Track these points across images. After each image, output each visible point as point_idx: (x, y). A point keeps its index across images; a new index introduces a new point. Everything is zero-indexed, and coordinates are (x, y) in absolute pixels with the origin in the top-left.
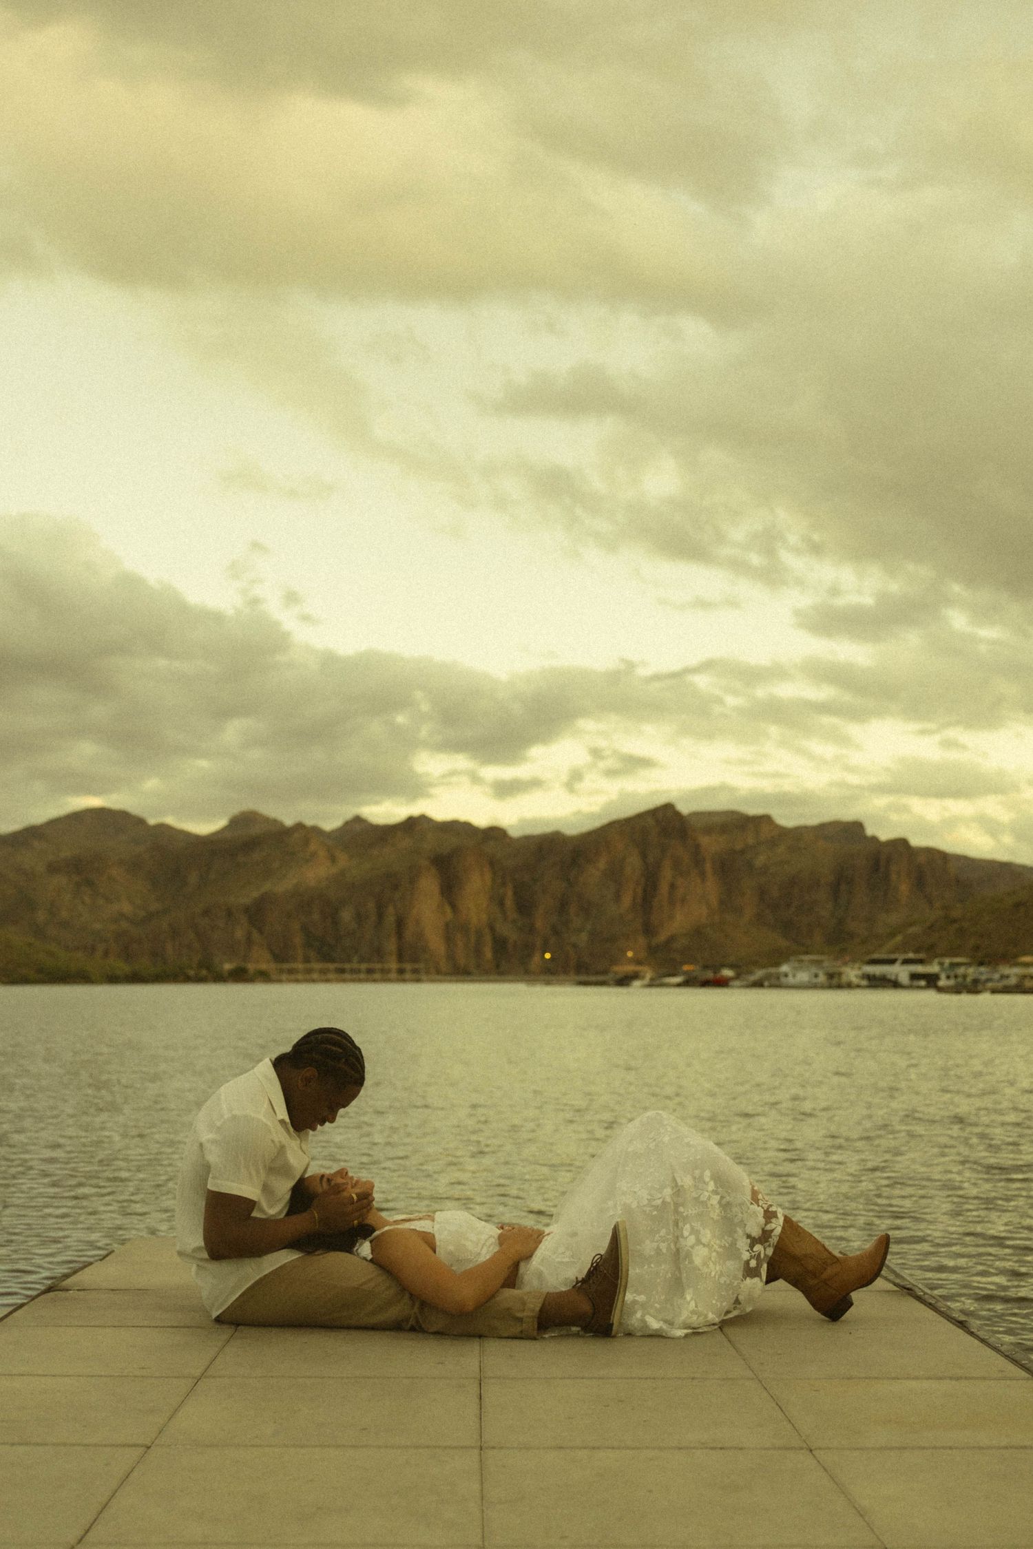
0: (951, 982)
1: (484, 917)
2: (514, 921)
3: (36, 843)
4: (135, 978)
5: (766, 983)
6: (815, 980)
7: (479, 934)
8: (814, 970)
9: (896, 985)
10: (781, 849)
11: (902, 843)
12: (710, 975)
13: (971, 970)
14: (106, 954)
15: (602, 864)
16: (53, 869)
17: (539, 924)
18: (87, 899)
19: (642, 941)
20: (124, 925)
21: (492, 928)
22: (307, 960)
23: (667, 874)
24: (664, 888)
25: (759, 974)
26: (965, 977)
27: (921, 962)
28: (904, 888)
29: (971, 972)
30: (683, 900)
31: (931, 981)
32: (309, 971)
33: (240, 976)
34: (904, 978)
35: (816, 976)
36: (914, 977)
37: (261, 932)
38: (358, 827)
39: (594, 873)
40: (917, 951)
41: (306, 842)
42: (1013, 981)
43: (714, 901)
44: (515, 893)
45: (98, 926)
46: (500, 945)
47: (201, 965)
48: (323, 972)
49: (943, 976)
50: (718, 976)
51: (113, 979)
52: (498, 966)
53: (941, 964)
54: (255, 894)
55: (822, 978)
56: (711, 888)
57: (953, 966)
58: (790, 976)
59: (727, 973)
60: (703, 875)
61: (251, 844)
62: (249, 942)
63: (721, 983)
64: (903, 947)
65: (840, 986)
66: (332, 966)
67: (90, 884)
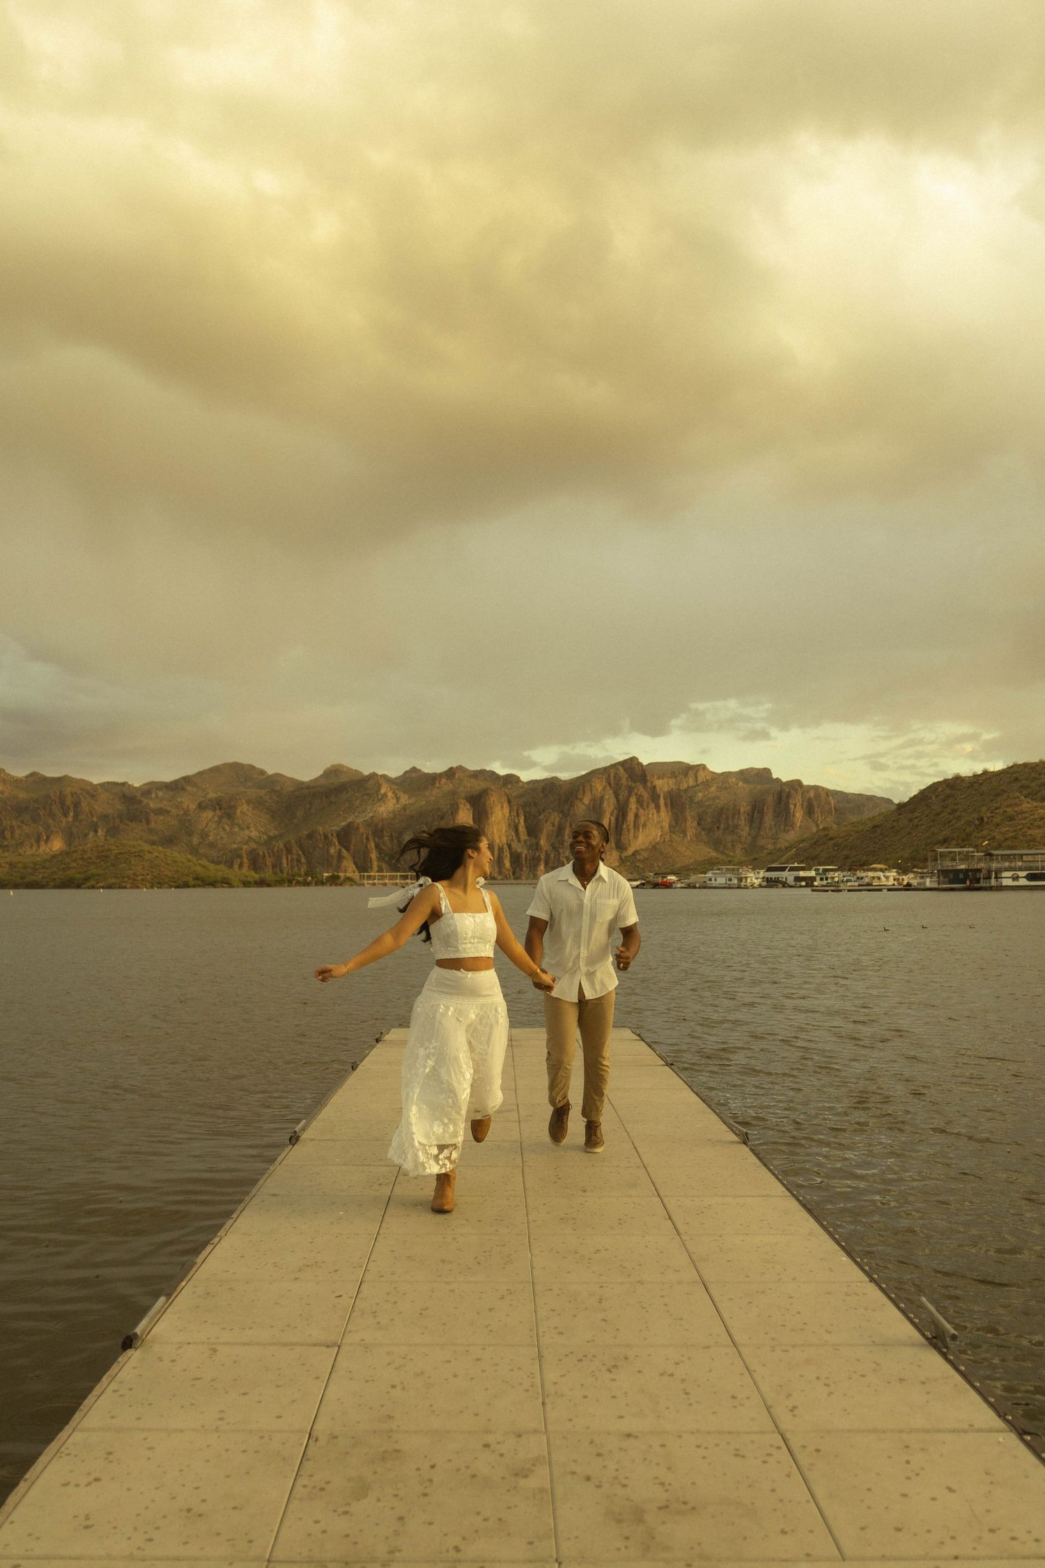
0: (825, 882)
1: (504, 839)
2: (525, 841)
3: (189, 788)
4: (262, 883)
5: (697, 885)
6: (728, 882)
7: (501, 850)
8: (729, 875)
9: (785, 885)
10: (713, 789)
11: (796, 784)
12: (660, 880)
13: (836, 874)
14: (241, 866)
15: (586, 800)
16: (201, 807)
17: (542, 842)
18: (227, 827)
19: (615, 854)
20: (253, 846)
21: (509, 846)
22: (380, 870)
23: (633, 805)
24: (631, 817)
25: (694, 878)
26: (833, 878)
27: (803, 869)
28: (799, 815)
29: (837, 876)
30: (644, 825)
31: (809, 882)
32: (382, 878)
33: (334, 881)
34: (791, 881)
35: (730, 880)
36: (798, 879)
37: (348, 850)
38: (414, 775)
39: (581, 808)
40: (802, 862)
41: (379, 787)
42: (867, 880)
43: (666, 824)
44: (525, 820)
45: (235, 846)
46: (516, 859)
47: (306, 875)
48: (392, 878)
49: (818, 878)
50: (665, 880)
51: (246, 884)
52: (514, 873)
53: (817, 870)
54: (343, 824)
55: (735, 881)
56: (665, 816)
57: (825, 871)
58: (713, 879)
59: (672, 878)
60: (658, 807)
61: (341, 788)
62: (340, 857)
63: (668, 886)
64: (792, 860)
65: (746, 887)
66: (399, 874)
67: (229, 816)
